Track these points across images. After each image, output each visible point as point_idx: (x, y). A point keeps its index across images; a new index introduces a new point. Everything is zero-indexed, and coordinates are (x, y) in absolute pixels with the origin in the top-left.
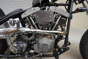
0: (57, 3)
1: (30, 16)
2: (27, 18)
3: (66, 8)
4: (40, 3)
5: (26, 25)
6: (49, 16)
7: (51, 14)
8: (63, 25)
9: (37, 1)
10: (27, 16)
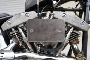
0: (64, 7)
1: (18, 26)
2: (13, 29)
3: (76, 15)
4: (38, 4)
5: (11, 42)
6: (55, 29)
7: (60, 27)
8: (75, 42)
9: (32, 3)
10: (14, 27)
